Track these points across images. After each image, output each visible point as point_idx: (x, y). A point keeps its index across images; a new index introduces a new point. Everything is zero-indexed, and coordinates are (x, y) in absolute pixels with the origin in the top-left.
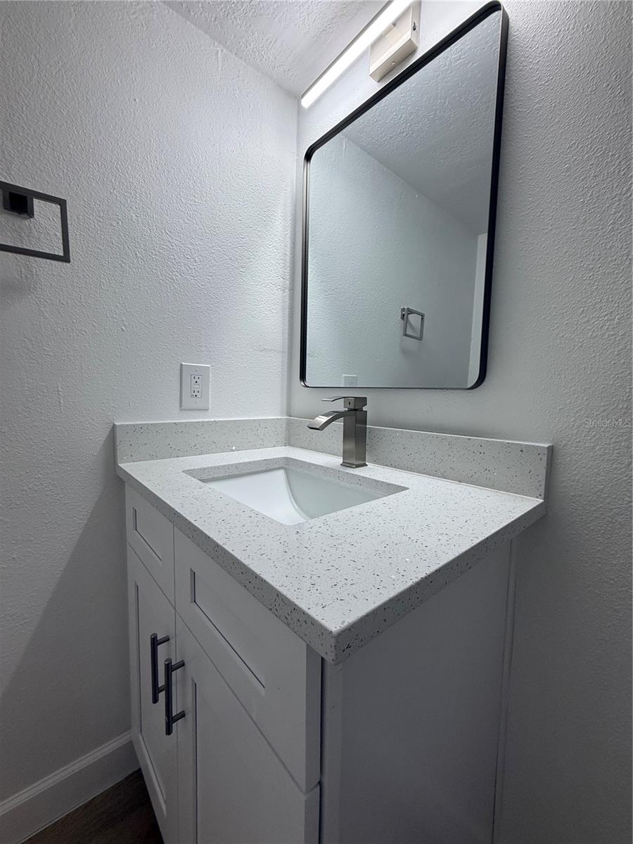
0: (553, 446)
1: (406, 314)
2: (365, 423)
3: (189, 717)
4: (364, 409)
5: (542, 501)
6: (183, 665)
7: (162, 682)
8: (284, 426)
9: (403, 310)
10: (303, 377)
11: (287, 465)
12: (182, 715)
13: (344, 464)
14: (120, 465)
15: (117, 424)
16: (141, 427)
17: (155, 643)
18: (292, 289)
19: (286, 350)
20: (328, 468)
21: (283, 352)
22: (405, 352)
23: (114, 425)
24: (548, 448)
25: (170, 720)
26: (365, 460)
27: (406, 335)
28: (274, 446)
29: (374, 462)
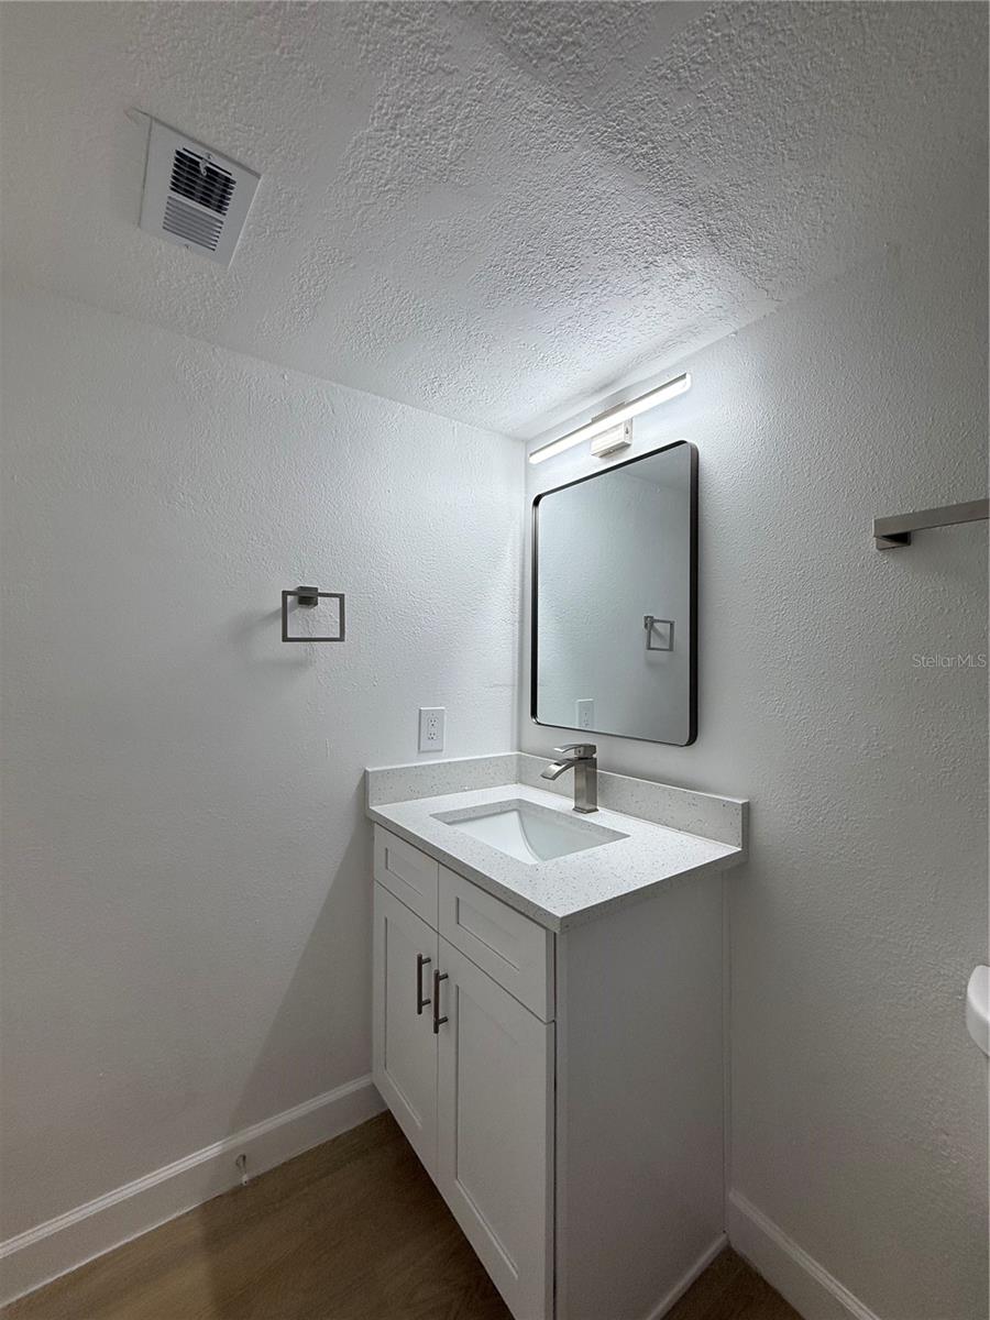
0: (748, 803)
1: (650, 623)
2: (596, 768)
3: (452, 1021)
4: (594, 756)
5: (739, 849)
6: (447, 977)
7: (428, 994)
8: (515, 761)
9: (646, 618)
10: (534, 713)
11: (521, 808)
12: (445, 1020)
13: (577, 809)
14: (373, 808)
15: (369, 770)
16: (388, 771)
17: (421, 962)
18: (522, 622)
19: (516, 683)
20: (559, 813)
21: (514, 686)
22: (651, 665)
23: (366, 771)
24: (743, 805)
25: (437, 1023)
26: (596, 804)
27: (649, 648)
28: (505, 784)
29: (606, 806)
